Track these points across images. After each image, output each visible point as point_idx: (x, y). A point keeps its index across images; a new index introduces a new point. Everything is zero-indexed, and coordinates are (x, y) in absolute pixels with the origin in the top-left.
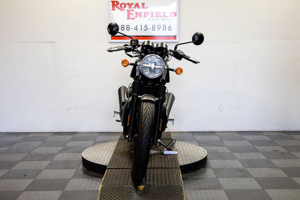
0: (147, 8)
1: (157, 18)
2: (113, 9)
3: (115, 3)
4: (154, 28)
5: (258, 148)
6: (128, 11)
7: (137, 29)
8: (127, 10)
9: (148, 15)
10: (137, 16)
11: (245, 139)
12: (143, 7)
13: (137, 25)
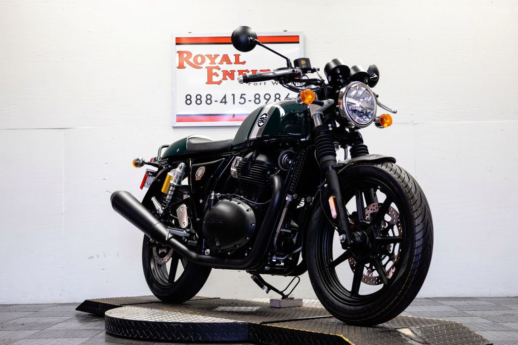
0: (244, 63)
2: (181, 66)
3: (185, 55)
4: (258, 99)
6: (209, 70)
7: (225, 102)
8: (206, 67)
10: (225, 79)
12: (237, 62)
13: (225, 95)
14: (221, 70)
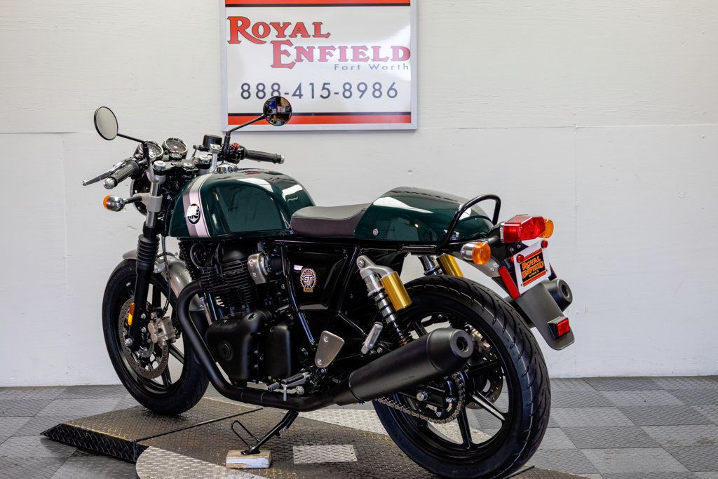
0: (328, 35)
1: (356, 64)
2: (234, 40)
3: (240, 23)
4: (349, 90)
5: (651, 431)
6: (276, 45)
7: (300, 96)
8: (272, 42)
9: (331, 55)
10: (299, 59)
11: (610, 405)
12: (318, 33)
13: (300, 84)
14: (294, 47)
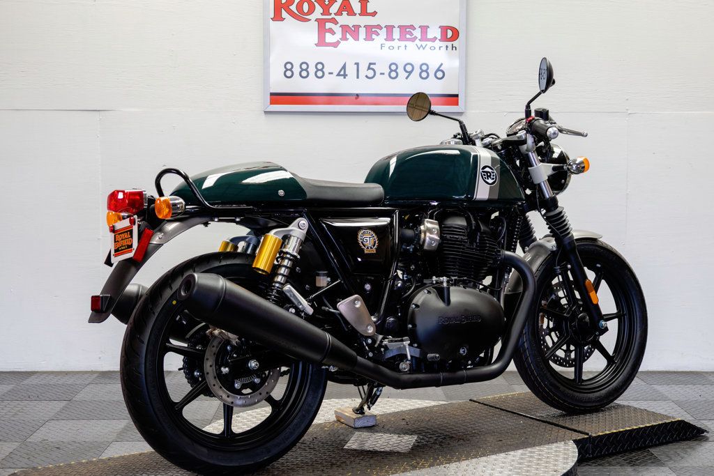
1: (403, 43)
4: (395, 71)
6: (321, 23)
7: (345, 76)
9: (378, 34)
10: (344, 38)
12: (364, 12)
13: (345, 64)
14: (339, 25)
